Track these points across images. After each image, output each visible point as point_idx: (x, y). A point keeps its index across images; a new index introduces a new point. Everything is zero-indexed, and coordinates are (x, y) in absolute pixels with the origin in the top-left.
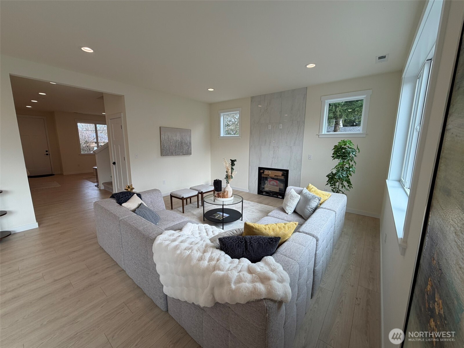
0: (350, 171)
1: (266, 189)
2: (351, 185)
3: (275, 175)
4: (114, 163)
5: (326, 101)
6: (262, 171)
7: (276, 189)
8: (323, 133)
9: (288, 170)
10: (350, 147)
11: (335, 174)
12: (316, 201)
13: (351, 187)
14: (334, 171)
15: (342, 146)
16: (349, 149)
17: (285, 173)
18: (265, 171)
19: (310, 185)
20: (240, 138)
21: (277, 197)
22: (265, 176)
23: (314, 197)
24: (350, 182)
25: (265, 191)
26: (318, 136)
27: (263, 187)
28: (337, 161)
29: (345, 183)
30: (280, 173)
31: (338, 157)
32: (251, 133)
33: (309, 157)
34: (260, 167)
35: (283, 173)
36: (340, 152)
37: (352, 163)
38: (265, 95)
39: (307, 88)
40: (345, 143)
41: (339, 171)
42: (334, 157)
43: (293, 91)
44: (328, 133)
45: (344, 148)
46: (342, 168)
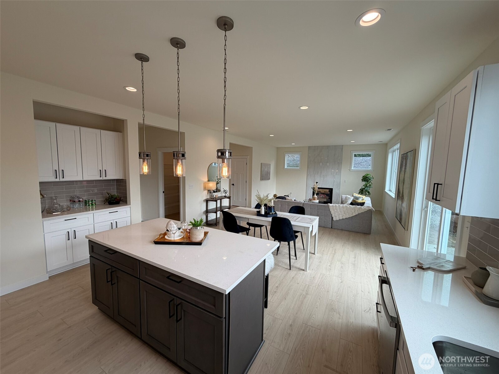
0: (370, 187)
2: (370, 194)
3: (324, 192)
4: (233, 185)
5: (353, 153)
7: (324, 200)
8: (352, 169)
9: (332, 189)
10: (370, 176)
11: (364, 189)
14: (363, 187)
16: (369, 178)
17: (330, 190)
19: (354, 193)
20: (300, 169)
23: (360, 197)
26: (349, 170)
28: (364, 183)
29: (367, 193)
30: (328, 190)
31: (365, 181)
33: (345, 182)
34: (314, 187)
36: (365, 179)
37: (370, 184)
38: (318, 146)
39: (343, 145)
40: (368, 175)
41: (365, 187)
42: (363, 181)
43: (335, 146)
44: (354, 169)
45: (367, 177)
46: (366, 186)
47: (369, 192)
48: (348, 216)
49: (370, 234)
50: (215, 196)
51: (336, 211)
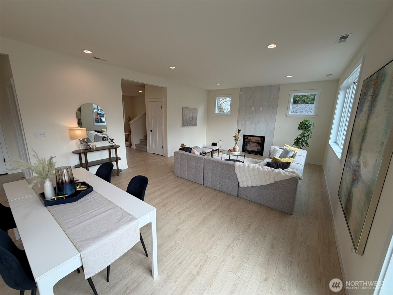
0: (309, 137)
1: (248, 149)
2: (308, 145)
3: (255, 140)
4: (151, 131)
5: (292, 94)
6: (245, 137)
7: (256, 149)
8: (289, 114)
9: (265, 137)
10: (309, 123)
11: (300, 139)
12: (293, 152)
13: (308, 147)
14: (299, 137)
15: (305, 123)
16: (309, 125)
17: (262, 139)
18: (248, 137)
19: (286, 145)
20: (231, 115)
21: (256, 154)
22: (248, 141)
23: (291, 151)
24: (307, 143)
25: (247, 151)
26: (286, 116)
27: (246, 147)
28: (301, 131)
29: (305, 145)
30: (259, 139)
31: (302, 129)
32: (239, 112)
33: (280, 129)
34: (245, 134)
35: (261, 138)
36: (303, 126)
37: (309, 133)
38: (251, 88)
39: (280, 85)
40: (307, 121)
41: (302, 137)
42: (299, 129)
43: (271, 86)
44: (292, 114)
45: (305, 124)
46: (304, 135)
47: (306, 143)
48: (259, 184)
49: (292, 215)
50: (91, 147)
51: (243, 173)
